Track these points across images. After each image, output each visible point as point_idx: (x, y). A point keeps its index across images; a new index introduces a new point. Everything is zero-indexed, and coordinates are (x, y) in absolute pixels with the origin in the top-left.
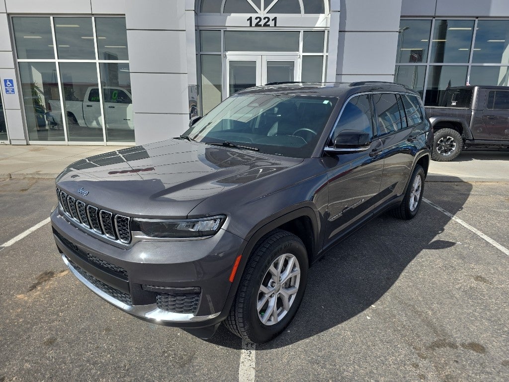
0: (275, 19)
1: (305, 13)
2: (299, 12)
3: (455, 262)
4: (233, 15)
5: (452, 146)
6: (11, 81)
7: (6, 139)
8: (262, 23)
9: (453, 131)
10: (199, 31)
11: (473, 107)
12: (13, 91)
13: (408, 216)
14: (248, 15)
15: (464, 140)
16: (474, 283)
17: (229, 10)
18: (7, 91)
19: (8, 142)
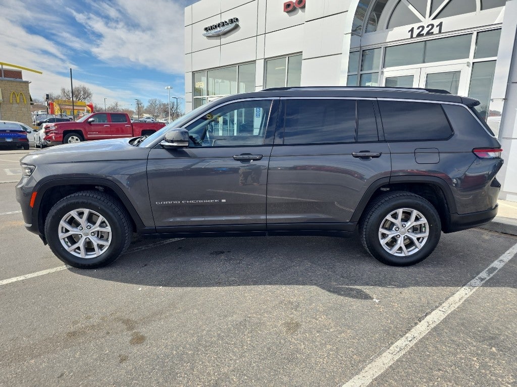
0: (441, 25)
1: (482, 8)
2: (474, 10)
8: (425, 31)
10: (362, 51)
14: (409, 27)
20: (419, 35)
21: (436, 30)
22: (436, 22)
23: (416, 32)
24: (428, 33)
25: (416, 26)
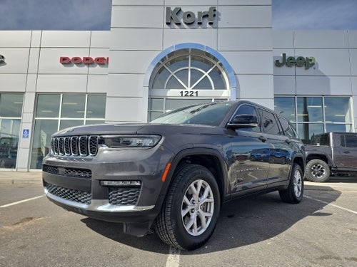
0: (197, 92)
1: (215, 89)
2: (211, 89)
3: (334, 222)
4: (171, 90)
5: (323, 171)
6: (28, 131)
7: (15, 168)
8: (189, 94)
9: (321, 161)
10: (151, 99)
11: (332, 145)
12: (28, 137)
13: (295, 201)
14: (181, 90)
15: (330, 168)
16: (350, 231)
17: (169, 87)
18: (24, 137)
19: (15, 170)
20: (186, 95)
21: (195, 94)
22: (195, 91)
23: (184, 94)
24: (191, 95)
25: (184, 91)
